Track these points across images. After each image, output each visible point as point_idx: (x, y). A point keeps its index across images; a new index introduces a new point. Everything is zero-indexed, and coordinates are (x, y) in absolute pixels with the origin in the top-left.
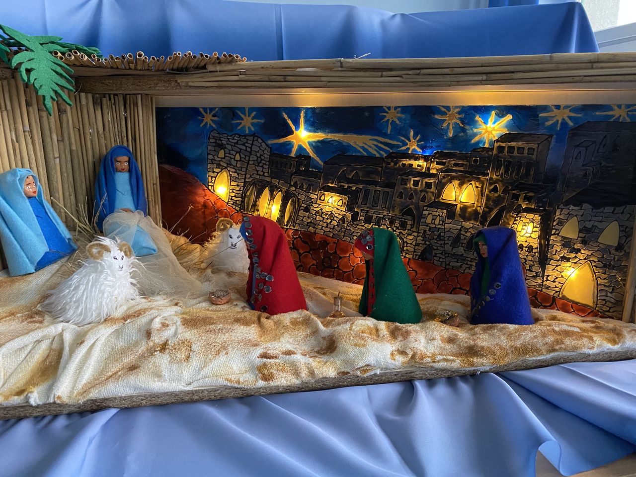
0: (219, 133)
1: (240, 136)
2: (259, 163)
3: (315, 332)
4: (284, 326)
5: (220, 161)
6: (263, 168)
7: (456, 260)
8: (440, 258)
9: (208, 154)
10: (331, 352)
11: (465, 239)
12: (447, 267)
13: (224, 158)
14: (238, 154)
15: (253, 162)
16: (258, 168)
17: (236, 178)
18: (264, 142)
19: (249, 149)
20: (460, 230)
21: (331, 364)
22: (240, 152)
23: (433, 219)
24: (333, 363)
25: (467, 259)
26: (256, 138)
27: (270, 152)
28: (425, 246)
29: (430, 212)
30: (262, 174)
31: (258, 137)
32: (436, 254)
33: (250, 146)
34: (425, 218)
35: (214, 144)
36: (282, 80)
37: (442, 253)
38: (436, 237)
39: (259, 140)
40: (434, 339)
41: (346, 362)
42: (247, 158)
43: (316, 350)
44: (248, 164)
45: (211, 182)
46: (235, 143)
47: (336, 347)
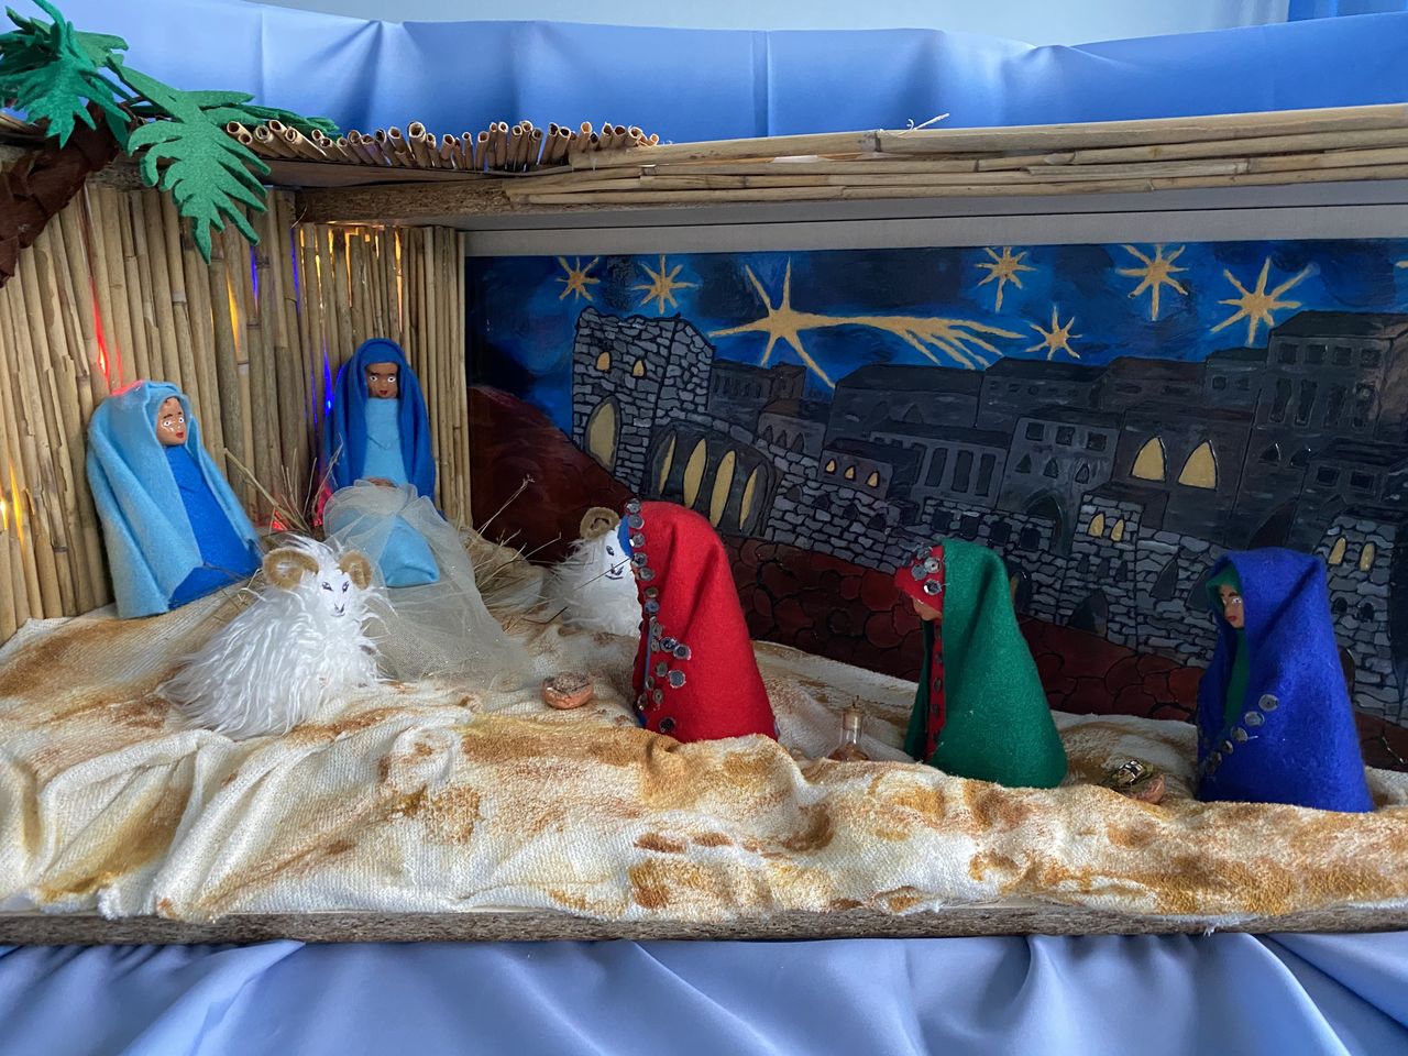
0: (600, 316)
1: (646, 320)
2: (686, 384)
3: (785, 792)
4: (708, 773)
5: (600, 378)
6: (696, 395)
7: (1164, 633)
8: (1123, 625)
9: (575, 362)
10: (819, 847)
11: (1188, 578)
12: (1142, 648)
13: (609, 372)
14: (640, 363)
15: (672, 381)
16: (685, 396)
17: (634, 416)
18: (698, 334)
19: (664, 352)
20: (1177, 556)
21: (814, 877)
22: (646, 357)
23: (1106, 527)
24: (823, 874)
25: (1193, 631)
26: (680, 326)
27: (713, 358)
28: (1084, 593)
29: (1100, 509)
30: (692, 407)
31: (687, 323)
32: (1115, 614)
33: (667, 343)
34: (1085, 523)
35: (588, 340)
36: (739, 185)
37: (1127, 614)
38: (1112, 573)
39: (688, 329)
40: (1089, 832)
41: (854, 875)
42: (660, 370)
43: (783, 837)
44: (662, 385)
45: (579, 426)
46: (634, 337)
47: (831, 836)
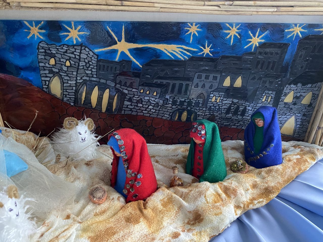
0: (47, 44)
1: (68, 46)
2: (88, 68)
3: (181, 207)
5: (51, 67)
6: (92, 71)
7: (227, 122)
9: (39, 62)
10: (199, 222)
11: (233, 109)
12: (222, 126)
13: (55, 65)
14: (68, 61)
15: (82, 67)
16: (87, 72)
17: (68, 80)
18: (91, 50)
19: (77, 57)
20: (231, 104)
21: (204, 233)
22: (70, 59)
25: (233, 120)
26: (83, 48)
27: (97, 59)
28: (209, 115)
29: (215, 95)
30: (91, 75)
31: (86, 47)
32: (216, 119)
33: (78, 54)
35: (44, 54)
37: (219, 119)
38: (216, 110)
39: (86, 49)
41: (213, 228)
42: (77, 64)
44: (78, 69)
45: (45, 85)
46: (64, 52)
47: (203, 219)
